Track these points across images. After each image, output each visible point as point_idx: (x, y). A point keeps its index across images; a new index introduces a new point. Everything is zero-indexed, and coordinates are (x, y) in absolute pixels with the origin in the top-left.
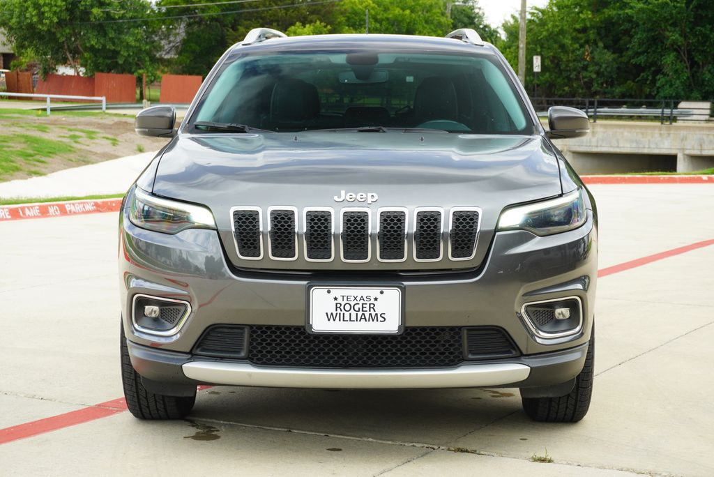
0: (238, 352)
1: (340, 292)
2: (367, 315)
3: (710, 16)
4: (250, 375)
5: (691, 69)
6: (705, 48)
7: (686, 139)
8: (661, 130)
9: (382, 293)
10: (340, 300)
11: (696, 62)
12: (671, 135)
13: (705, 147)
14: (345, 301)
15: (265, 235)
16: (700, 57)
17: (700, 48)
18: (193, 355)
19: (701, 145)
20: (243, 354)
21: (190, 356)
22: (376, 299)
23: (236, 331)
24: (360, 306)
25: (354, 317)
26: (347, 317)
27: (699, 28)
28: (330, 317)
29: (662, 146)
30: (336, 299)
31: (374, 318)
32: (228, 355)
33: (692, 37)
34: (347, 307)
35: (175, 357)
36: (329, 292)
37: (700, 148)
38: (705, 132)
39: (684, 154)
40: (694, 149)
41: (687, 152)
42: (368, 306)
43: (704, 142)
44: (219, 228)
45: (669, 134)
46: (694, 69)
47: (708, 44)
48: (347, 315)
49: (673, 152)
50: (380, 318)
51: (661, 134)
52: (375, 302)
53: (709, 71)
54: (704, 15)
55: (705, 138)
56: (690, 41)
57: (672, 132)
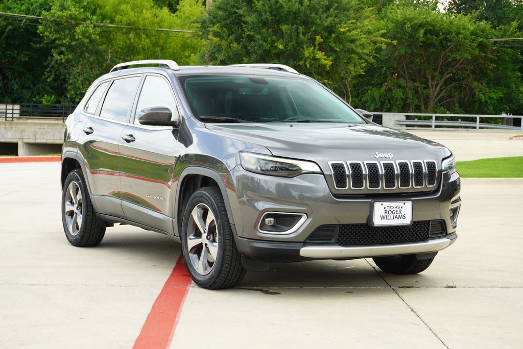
0: (331, 240)
1: (387, 204)
2: (398, 215)
3: (17, 44)
4: (341, 251)
5: (3, 82)
6: (13, 66)
7: (24, 131)
8: (5, 125)
9: (404, 204)
10: (386, 209)
11: (7, 76)
12: (13, 129)
13: (38, 137)
14: (389, 209)
15: (348, 176)
16: (10, 73)
17: (9, 66)
18: (305, 243)
19: (35, 136)
20: (333, 241)
21: (302, 244)
22: (402, 207)
23: (330, 228)
24: (395, 211)
25: (392, 218)
26: (389, 218)
27: (9, 52)
28: (382, 218)
29: (6, 137)
30: (385, 208)
31: (401, 217)
32: (325, 242)
33: (4, 58)
34: (390, 212)
35: (294, 245)
36: (382, 204)
37: (34, 138)
38: (37, 127)
39: (23, 142)
40: (30, 139)
41: (25, 141)
42: (398, 211)
43: (37, 134)
44: (325, 173)
45: (12, 128)
46: (5, 81)
47: (15, 64)
48: (389, 216)
49: (14, 141)
50: (404, 218)
51: (5, 128)
52: (401, 209)
53: (17, 83)
54: (12, 43)
55: (38, 131)
56: (3, 61)
57: (14, 126)
